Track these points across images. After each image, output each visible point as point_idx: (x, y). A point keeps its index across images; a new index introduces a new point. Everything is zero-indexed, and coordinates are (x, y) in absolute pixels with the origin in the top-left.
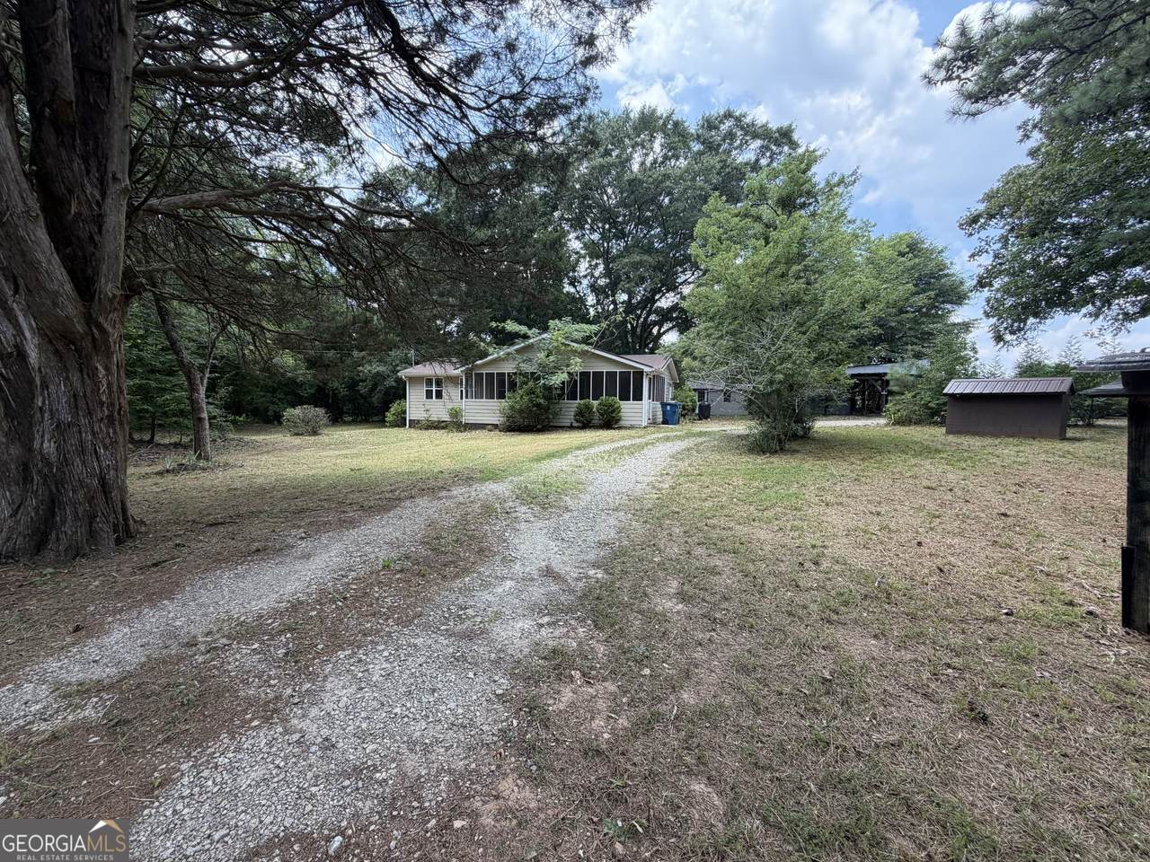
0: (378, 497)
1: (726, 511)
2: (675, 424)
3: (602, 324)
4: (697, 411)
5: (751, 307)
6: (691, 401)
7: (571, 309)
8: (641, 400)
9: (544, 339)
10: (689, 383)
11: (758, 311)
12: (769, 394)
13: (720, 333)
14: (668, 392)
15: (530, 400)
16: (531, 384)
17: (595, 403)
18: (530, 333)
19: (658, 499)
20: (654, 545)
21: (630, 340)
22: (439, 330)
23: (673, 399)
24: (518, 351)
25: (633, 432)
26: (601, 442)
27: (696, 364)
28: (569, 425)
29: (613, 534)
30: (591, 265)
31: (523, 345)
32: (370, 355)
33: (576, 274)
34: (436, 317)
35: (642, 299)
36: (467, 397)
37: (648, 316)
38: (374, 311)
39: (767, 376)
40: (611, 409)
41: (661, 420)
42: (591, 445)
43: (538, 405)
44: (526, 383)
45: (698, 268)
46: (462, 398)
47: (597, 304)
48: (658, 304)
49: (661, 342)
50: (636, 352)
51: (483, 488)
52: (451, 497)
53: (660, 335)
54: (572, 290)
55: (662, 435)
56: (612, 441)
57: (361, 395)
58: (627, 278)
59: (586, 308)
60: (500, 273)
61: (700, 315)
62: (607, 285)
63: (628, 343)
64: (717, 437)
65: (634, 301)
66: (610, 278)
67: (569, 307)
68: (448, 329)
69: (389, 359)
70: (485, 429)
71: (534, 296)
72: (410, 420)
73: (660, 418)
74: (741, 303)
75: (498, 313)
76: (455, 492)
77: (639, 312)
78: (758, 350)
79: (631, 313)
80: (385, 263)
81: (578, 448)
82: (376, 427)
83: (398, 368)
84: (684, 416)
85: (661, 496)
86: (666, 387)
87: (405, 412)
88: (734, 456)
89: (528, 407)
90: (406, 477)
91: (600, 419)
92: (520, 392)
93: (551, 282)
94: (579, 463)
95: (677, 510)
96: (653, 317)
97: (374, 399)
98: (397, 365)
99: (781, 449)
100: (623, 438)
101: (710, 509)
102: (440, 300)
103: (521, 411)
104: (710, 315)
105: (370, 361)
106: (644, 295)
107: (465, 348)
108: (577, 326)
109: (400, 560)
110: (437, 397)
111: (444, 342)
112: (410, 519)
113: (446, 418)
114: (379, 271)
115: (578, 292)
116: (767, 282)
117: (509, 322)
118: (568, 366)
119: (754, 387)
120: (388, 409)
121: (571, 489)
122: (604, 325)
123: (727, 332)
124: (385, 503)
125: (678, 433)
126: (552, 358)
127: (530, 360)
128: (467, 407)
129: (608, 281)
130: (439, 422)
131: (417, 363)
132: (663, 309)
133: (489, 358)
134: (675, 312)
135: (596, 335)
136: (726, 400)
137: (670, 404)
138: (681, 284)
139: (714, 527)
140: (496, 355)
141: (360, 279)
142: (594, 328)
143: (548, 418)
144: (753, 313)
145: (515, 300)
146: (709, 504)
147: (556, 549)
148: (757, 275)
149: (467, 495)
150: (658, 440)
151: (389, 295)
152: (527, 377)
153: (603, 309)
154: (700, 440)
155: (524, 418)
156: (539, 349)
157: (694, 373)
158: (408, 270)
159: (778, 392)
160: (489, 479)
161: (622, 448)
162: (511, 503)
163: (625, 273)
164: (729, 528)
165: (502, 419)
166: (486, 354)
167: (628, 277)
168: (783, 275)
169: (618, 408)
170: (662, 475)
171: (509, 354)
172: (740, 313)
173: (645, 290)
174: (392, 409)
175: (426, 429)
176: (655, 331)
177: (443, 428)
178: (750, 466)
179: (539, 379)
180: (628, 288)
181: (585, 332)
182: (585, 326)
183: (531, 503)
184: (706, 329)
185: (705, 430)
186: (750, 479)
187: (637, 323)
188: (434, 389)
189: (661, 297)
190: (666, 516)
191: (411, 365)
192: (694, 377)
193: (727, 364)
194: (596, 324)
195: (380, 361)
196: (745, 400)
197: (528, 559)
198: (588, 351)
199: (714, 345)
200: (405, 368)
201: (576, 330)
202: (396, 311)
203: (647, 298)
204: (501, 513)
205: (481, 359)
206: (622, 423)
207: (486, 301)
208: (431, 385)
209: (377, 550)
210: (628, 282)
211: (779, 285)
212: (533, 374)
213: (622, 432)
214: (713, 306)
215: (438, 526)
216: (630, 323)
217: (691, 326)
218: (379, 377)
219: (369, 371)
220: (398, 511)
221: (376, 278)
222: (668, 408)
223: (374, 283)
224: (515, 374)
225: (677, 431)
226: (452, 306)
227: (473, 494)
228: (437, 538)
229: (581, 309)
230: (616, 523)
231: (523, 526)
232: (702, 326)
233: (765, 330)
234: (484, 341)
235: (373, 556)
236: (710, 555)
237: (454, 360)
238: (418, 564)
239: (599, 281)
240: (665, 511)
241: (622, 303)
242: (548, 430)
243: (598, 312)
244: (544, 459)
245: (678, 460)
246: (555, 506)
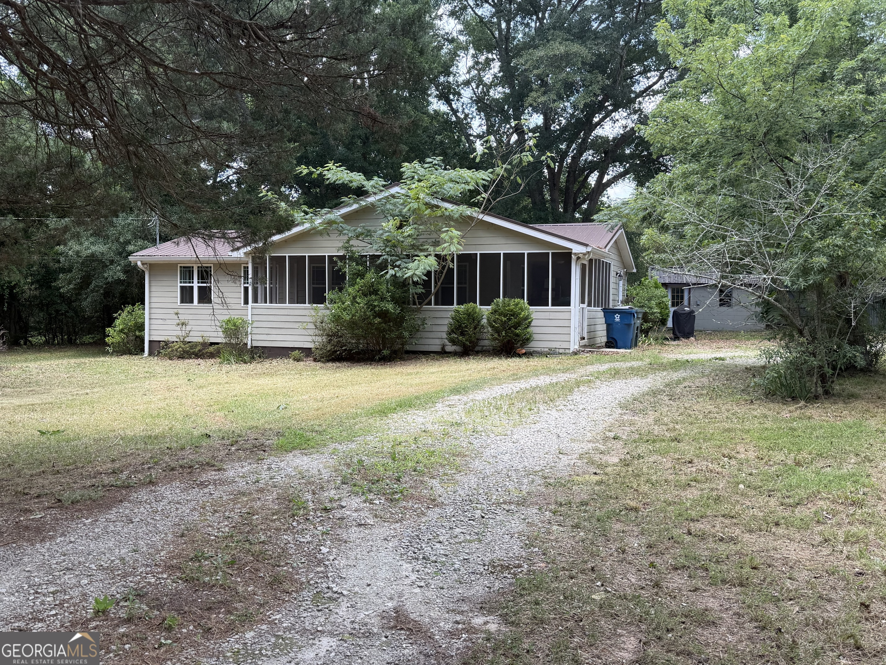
0: (89, 483)
1: (725, 508)
2: (630, 348)
3: (498, 170)
4: (670, 324)
5: (765, 134)
6: (659, 304)
7: (442, 142)
8: (569, 305)
9: (393, 196)
10: (654, 273)
11: (780, 142)
12: (802, 292)
13: (711, 183)
14: (617, 289)
15: (370, 306)
16: (371, 276)
17: (486, 310)
18: (368, 185)
19: (600, 483)
20: (593, 569)
21: (548, 197)
22: (204, 178)
23: (626, 302)
24: (347, 218)
25: (551, 362)
26: (496, 380)
27: (667, 238)
28: (438, 349)
29: (516, 549)
30: (477, 63)
31: (355, 206)
32: (79, 223)
33: (451, 79)
34: (197, 156)
35: (569, 123)
36: (255, 301)
37: (580, 152)
38: (85, 145)
39: (798, 260)
40: (514, 320)
41: (604, 339)
42: (478, 385)
43: (384, 315)
44: (362, 276)
45: (669, 66)
46: (246, 302)
47: (489, 132)
48: (599, 132)
49: (604, 199)
50: (558, 219)
51: (282, 465)
52: (222, 482)
53: (601, 187)
54: (444, 108)
55: (605, 367)
56: (516, 377)
57: (61, 296)
58: (541, 86)
59: (468, 141)
60: (313, 78)
61: (674, 150)
62: (506, 98)
63: (543, 201)
64: (707, 372)
65: (555, 127)
66: (512, 87)
67: (438, 138)
68: (222, 176)
69: (112, 231)
70: (287, 356)
71: (374, 120)
72: (150, 341)
73: (602, 337)
74: (748, 128)
75: (313, 150)
76: (231, 473)
77: (563, 147)
78: (779, 213)
79: (549, 148)
80: (106, 60)
81: (456, 391)
82: (86, 355)
83: (130, 248)
84: (646, 332)
85: (605, 478)
86: (612, 280)
87: (141, 327)
88: (738, 404)
89: (365, 318)
90: (142, 446)
91: (495, 339)
92: (350, 290)
93: (406, 94)
94: (456, 418)
95: (633, 504)
96: (588, 156)
97: (84, 304)
98: (128, 242)
99: (826, 393)
100: (536, 373)
101: (695, 503)
102: (204, 125)
103: (352, 325)
104: (692, 149)
105: (77, 236)
106: (572, 116)
107: (252, 212)
108: (452, 173)
109: (126, 599)
110: (200, 301)
111: (214, 201)
112: (147, 524)
113: (219, 337)
114: (95, 74)
115: (455, 112)
116: (794, 90)
117: (330, 165)
118: (436, 243)
119: (774, 280)
120: (110, 322)
121: (443, 466)
122: (500, 170)
123: (723, 181)
124: (101, 493)
125: (635, 364)
126: (408, 230)
127: (369, 234)
128: (256, 318)
129: (507, 91)
130: (205, 345)
131: (164, 239)
132: (605, 140)
133: (295, 230)
134: (629, 145)
135: (486, 188)
136: (723, 303)
137: (620, 312)
138: (641, 94)
139: (702, 537)
140: (307, 226)
141: (61, 89)
142: (483, 175)
143: (400, 337)
144: (771, 146)
145: (341, 125)
146: (692, 494)
147: (413, 577)
148: (777, 77)
149: (254, 478)
150: (599, 375)
151: (112, 116)
152: (363, 264)
153: (499, 142)
154: (676, 376)
155: (358, 337)
156: (385, 215)
157: (663, 256)
158: (147, 72)
159: (818, 287)
160: (294, 448)
161: (533, 389)
162: (333, 492)
163: (539, 77)
164: (732, 539)
165: (319, 339)
166: (289, 224)
167: (544, 84)
168: (824, 78)
169: (526, 318)
170: (606, 439)
171: (330, 223)
172: (747, 146)
173: (575, 107)
174: (117, 322)
175: (181, 357)
176: (592, 180)
177: (212, 356)
178: (769, 424)
179: (386, 267)
180: (544, 104)
181: (467, 183)
182: (466, 173)
183: (370, 491)
184: (685, 175)
185: (686, 357)
186: (770, 449)
187: (561, 166)
188: (196, 285)
189: (604, 118)
190: (615, 515)
191: (154, 242)
192: (663, 262)
193: (724, 238)
194: (486, 169)
195: (97, 234)
196: (757, 304)
197: (363, 596)
198: (471, 218)
199: (699, 205)
200: (142, 248)
201: (451, 181)
202: (126, 146)
203: (578, 120)
204: (315, 510)
205: (280, 232)
206: (535, 345)
207: (289, 128)
208: (191, 278)
209: (85, 581)
210: (545, 93)
211: (816, 95)
212: (374, 258)
213: (534, 362)
214: (697, 134)
215: (198, 536)
216: (548, 167)
217: (658, 171)
218: (95, 264)
219: (78, 253)
220: (125, 509)
221: (90, 84)
222: (617, 318)
223: (85, 95)
224: (342, 258)
225: (633, 359)
226: (228, 137)
227: (265, 475)
228: (196, 559)
229: (460, 141)
230: (522, 527)
231: (354, 533)
232: (679, 170)
233: (792, 177)
234: (285, 198)
235: (76, 593)
236: (696, 590)
237: (232, 233)
238: (160, 607)
239: (492, 92)
240: (613, 505)
241: (533, 131)
242: (402, 359)
243: (490, 148)
244: (394, 410)
245: (634, 412)
246: (412, 497)
